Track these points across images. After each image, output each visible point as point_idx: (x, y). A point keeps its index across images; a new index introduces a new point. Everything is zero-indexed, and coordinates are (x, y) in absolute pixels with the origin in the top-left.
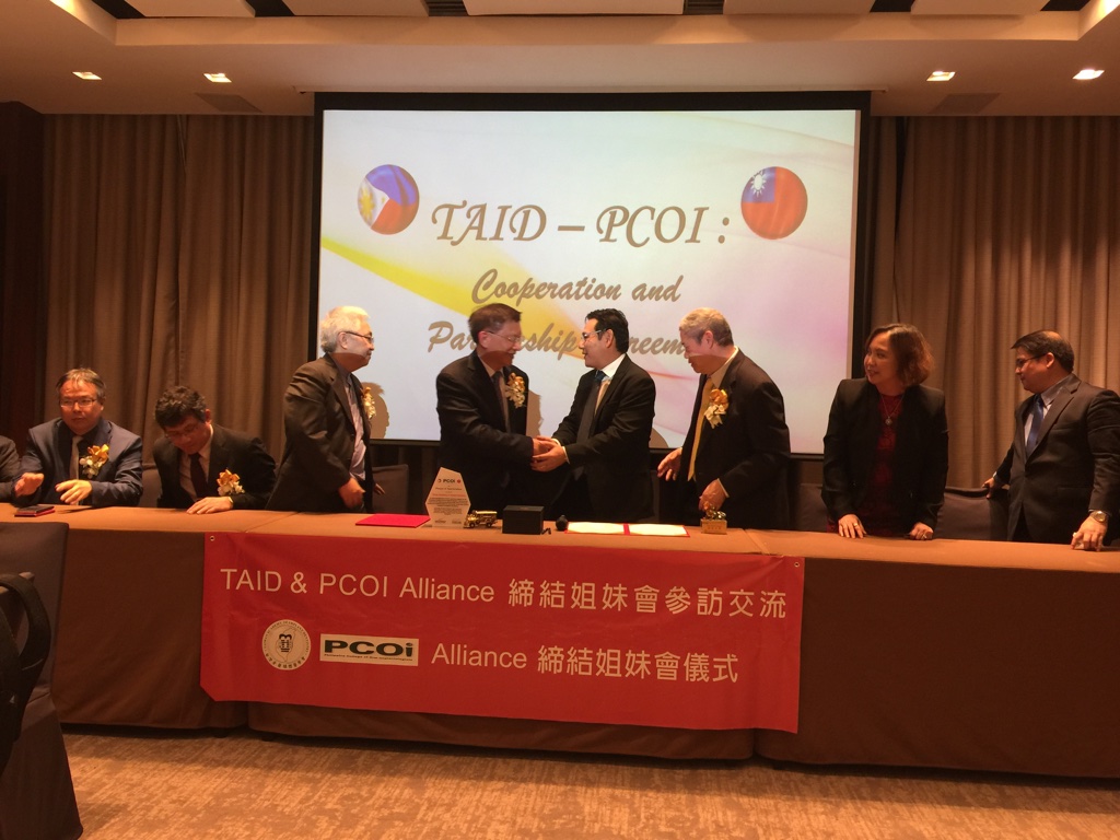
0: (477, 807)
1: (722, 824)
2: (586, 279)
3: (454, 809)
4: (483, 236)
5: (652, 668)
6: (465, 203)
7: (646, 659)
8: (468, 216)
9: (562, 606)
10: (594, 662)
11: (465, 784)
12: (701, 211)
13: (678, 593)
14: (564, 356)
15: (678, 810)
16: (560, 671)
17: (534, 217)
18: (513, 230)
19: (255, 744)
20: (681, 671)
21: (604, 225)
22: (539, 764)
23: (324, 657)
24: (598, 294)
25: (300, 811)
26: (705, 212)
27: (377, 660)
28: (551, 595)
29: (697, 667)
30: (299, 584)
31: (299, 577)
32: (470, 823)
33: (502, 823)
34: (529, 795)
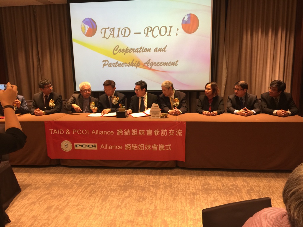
0: (110, 181)
1: (165, 183)
2: (142, 47)
3: (105, 182)
4: (114, 36)
5: (151, 148)
6: (109, 27)
7: (150, 146)
8: (110, 31)
9: (130, 135)
10: (138, 147)
11: (109, 175)
12: (171, 27)
13: (157, 131)
14: (137, 68)
15: (156, 180)
16: (130, 149)
17: (127, 31)
18: (122, 34)
19: (62, 168)
20: (158, 148)
21: (146, 32)
22: (127, 170)
23: (76, 148)
24: (145, 51)
25: (70, 183)
26: (172, 27)
27: (88, 148)
28: (127, 133)
29: (162, 147)
30: (68, 132)
31: (68, 130)
32: (108, 185)
33: (115, 184)
34: (123, 177)
